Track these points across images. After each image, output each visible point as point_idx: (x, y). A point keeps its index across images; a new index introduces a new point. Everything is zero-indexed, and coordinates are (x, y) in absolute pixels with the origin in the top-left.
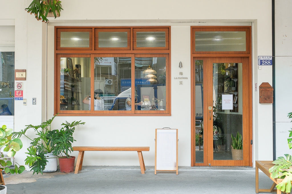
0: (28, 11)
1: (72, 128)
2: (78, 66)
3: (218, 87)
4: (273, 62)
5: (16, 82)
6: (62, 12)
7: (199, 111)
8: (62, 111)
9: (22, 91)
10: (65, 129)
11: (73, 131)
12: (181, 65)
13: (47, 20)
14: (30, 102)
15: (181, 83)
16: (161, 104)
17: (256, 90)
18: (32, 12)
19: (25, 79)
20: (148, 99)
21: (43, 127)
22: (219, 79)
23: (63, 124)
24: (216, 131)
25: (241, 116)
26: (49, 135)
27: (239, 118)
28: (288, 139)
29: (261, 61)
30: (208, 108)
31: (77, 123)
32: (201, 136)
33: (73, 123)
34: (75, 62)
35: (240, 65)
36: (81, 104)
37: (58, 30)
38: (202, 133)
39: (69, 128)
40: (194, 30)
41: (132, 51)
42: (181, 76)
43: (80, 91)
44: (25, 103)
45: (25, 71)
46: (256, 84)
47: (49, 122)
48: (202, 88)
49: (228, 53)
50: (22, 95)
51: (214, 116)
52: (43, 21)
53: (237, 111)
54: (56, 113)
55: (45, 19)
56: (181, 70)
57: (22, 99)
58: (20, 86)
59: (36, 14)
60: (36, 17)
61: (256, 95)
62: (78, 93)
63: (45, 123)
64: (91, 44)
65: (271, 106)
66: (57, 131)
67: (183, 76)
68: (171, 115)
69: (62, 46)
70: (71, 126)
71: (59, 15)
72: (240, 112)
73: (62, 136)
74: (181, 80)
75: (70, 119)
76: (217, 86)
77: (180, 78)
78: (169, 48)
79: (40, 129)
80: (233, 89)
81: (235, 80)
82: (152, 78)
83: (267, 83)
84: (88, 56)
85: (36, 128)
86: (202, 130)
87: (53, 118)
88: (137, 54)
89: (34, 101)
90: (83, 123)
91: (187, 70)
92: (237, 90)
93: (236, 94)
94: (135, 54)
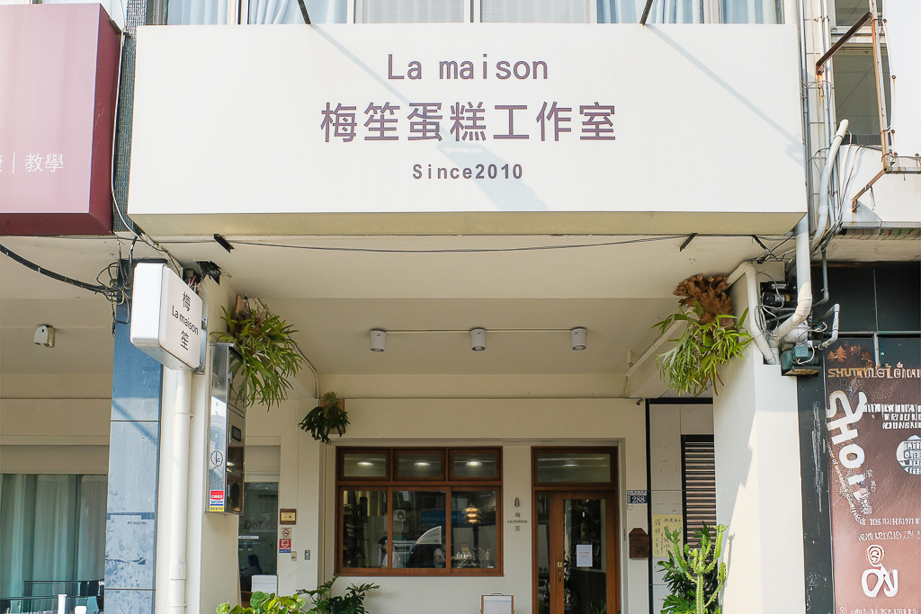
0: (303, 428)
1: (361, 593)
2: (364, 499)
3: (572, 529)
4: (648, 499)
5: (280, 527)
6: (348, 427)
7: (543, 564)
8: (345, 569)
9: (290, 540)
10: (351, 595)
11: (363, 599)
12: (517, 503)
13: (328, 440)
14: (301, 555)
15: (518, 528)
16: (487, 556)
17: (625, 539)
18: (308, 429)
19: (294, 523)
20: (467, 549)
21: (320, 592)
22: (573, 518)
23: (349, 588)
24: (568, 596)
25: (604, 575)
26: (329, 605)
27: (601, 578)
28: (662, 611)
29: (631, 497)
30: (556, 565)
31: (368, 587)
32: (547, 605)
33: (362, 586)
34: (359, 494)
35: (603, 503)
36: (367, 556)
37: (342, 452)
38: (547, 600)
39: (357, 593)
40: (537, 452)
41: (447, 483)
42: (517, 519)
43: (366, 537)
44: (293, 558)
45: (294, 511)
46: (625, 530)
47: (329, 585)
48: (548, 529)
49: (584, 485)
50: (290, 546)
51: (566, 575)
52: (323, 441)
53: (600, 568)
54: (338, 572)
55: (325, 438)
56: (518, 510)
57: (289, 551)
58: (286, 532)
59: (313, 431)
60: (314, 436)
61: (625, 546)
62: (364, 539)
63: (322, 586)
64: (388, 472)
65: (646, 561)
66: (340, 598)
67: (520, 519)
68: (502, 575)
69: (346, 474)
70: (360, 590)
71: (345, 432)
72: (604, 569)
73: (349, 605)
74: (517, 524)
75: (358, 581)
76: (570, 529)
77: (516, 522)
78: (500, 478)
79: (316, 595)
80: (594, 534)
81: (597, 522)
82: (474, 518)
83: (641, 529)
84: (384, 489)
85: (312, 593)
86: (548, 594)
87: (334, 580)
88: (455, 486)
89: (307, 555)
90: (377, 587)
91: (526, 511)
92: (599, 537)
93: (597, 542)
94: (451, 486)
